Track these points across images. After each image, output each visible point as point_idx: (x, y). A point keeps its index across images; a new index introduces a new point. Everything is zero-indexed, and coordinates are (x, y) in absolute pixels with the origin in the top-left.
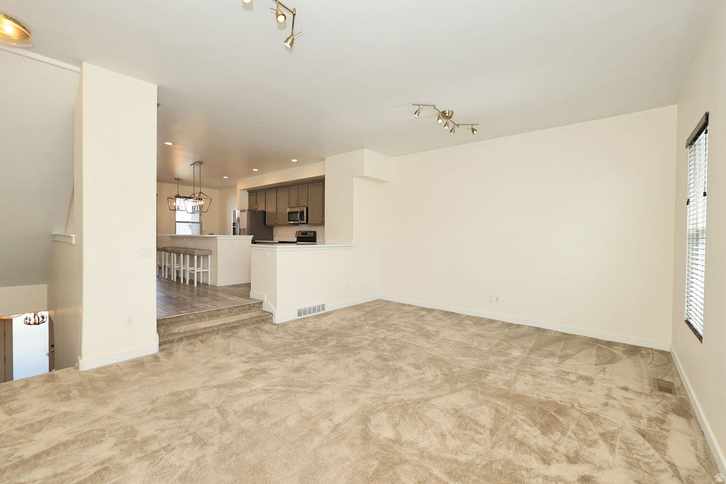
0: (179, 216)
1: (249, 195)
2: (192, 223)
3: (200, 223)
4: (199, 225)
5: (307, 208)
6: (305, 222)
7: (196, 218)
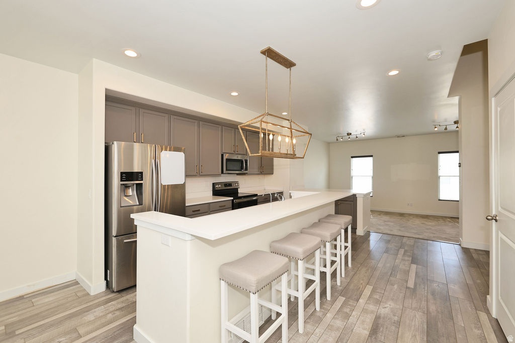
6: (248, 171)
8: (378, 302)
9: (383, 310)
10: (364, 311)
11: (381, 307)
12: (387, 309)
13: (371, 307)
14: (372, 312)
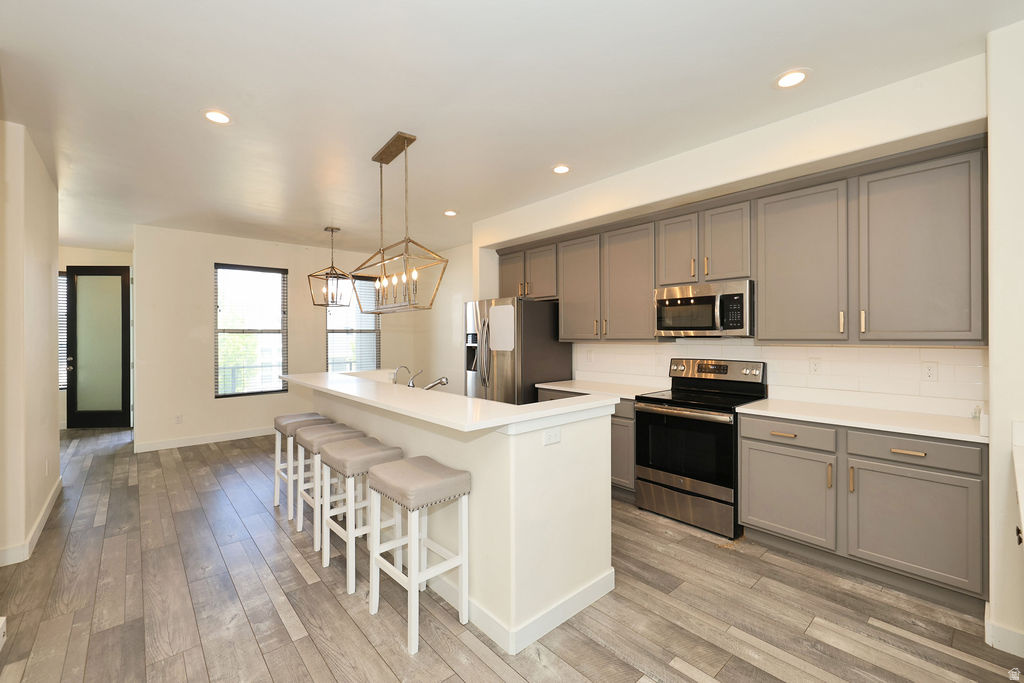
0: (336, 318)
1: (502, 263)
2: (361, 331)
3: (377, 332)
4: (373, 335)
5: (752, 284)
6: (746, 330)
7: (369, 323)
8: (253, 618)
9: (234, 612)
10: (261, 590)
11: (242, 613)
12: (228, 619)
13: (257, 602)
14: (248, 597)
